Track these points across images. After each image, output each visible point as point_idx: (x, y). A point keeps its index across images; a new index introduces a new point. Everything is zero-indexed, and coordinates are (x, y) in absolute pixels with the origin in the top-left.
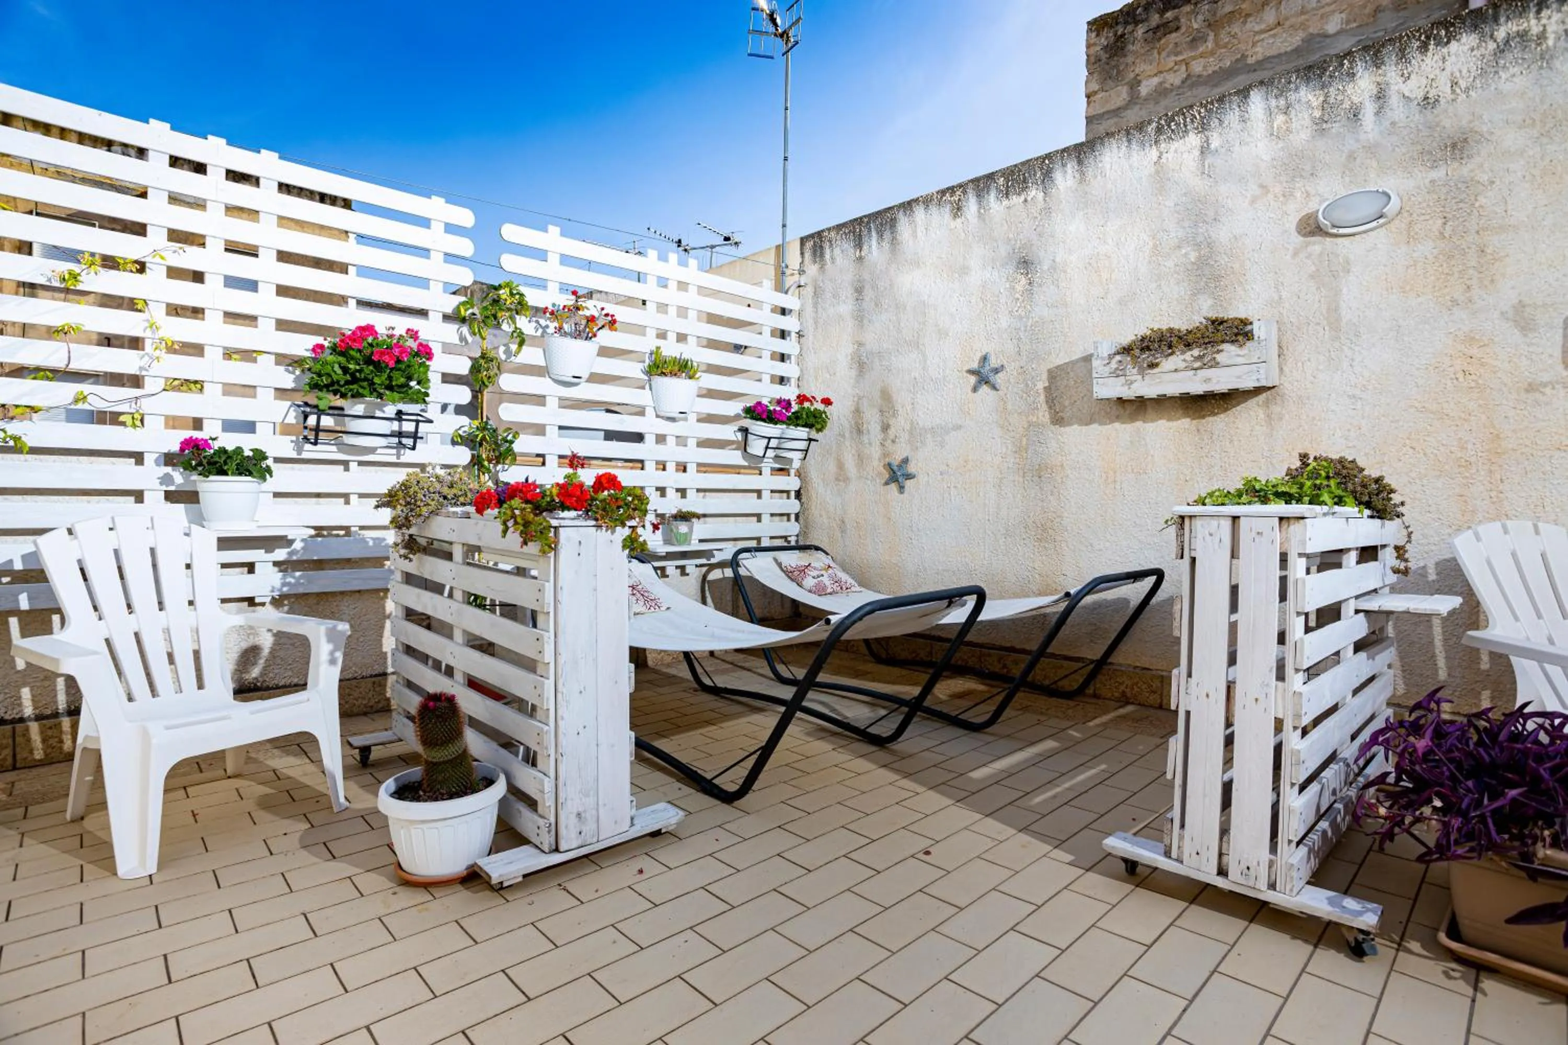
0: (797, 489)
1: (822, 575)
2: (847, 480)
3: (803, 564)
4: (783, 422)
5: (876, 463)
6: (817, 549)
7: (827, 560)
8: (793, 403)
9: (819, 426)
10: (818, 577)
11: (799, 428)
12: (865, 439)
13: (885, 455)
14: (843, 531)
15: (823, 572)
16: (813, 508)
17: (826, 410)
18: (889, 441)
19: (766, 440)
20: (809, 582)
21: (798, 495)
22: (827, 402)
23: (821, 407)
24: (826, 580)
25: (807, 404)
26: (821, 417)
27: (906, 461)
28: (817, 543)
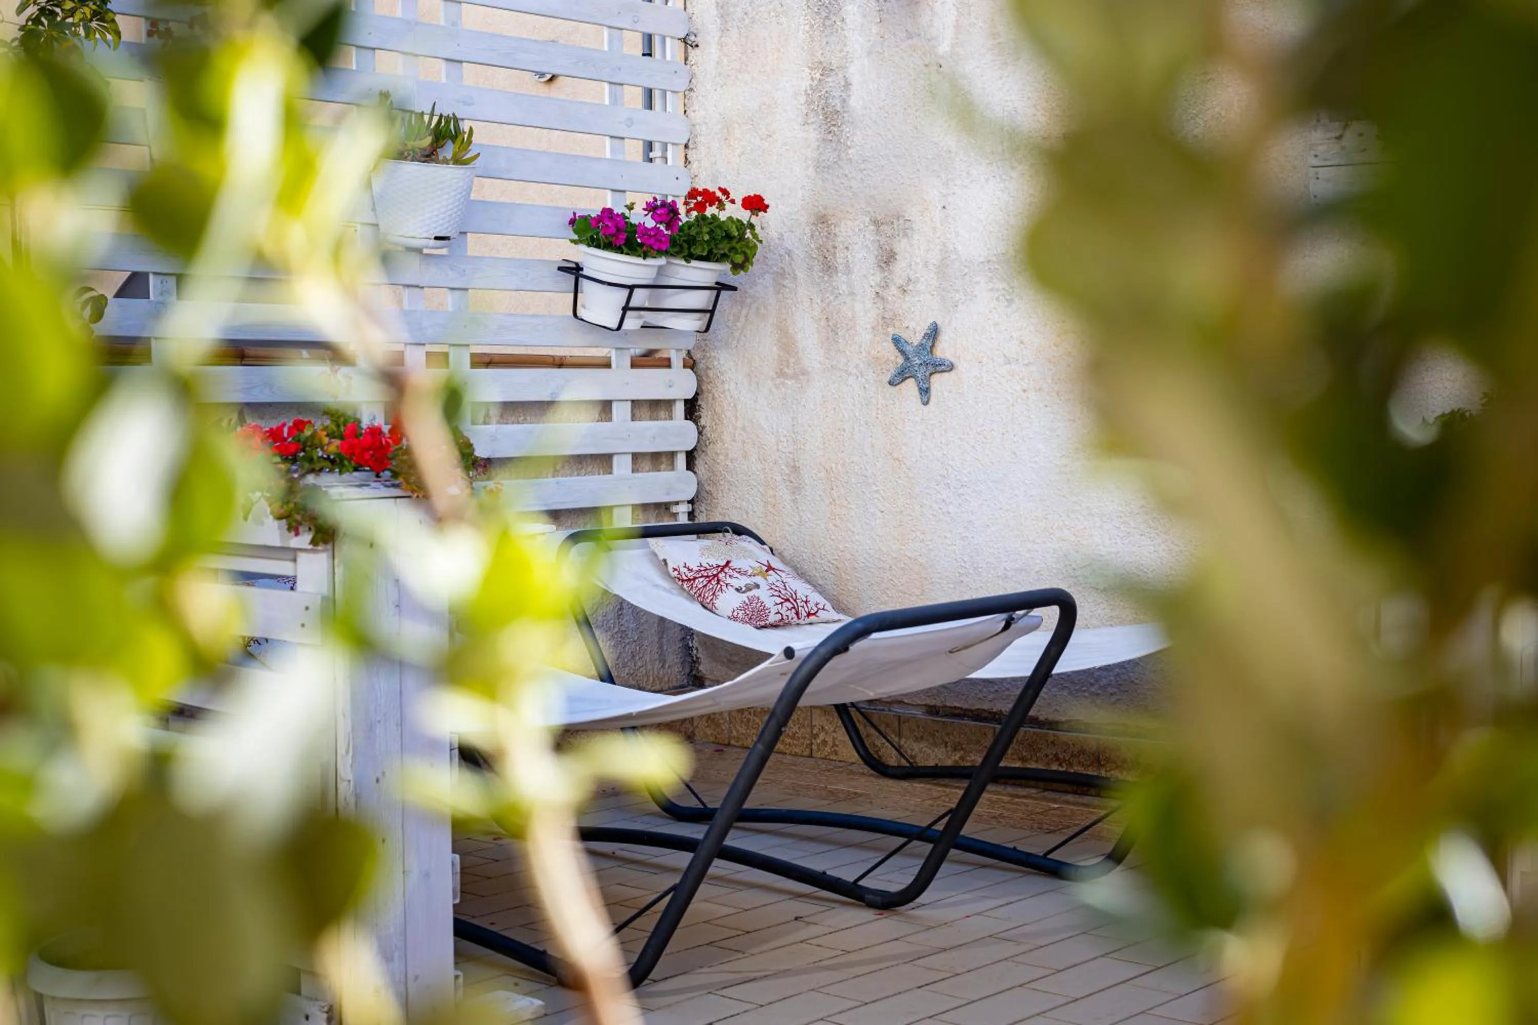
0: (690, 396)
1: (757, 586)
2: (802, 374)
3: (713, 562)
4: (661, 252)
5: (865, 336)
6: (739, 530)
7: (764, 556)
8: (682, 209)
9: (739, 259)
10: (749, 589)
11: (694, 263)
12: (841, 280)
13: (886, 320)
14: (796, 490)
15: (759, 580)
16: (726, 437)
17: (754, 220)
18: (893, 290)
19: (626, 292)
20: (728, 600)
21: (692, 408)
22: (755, 204)
23: (744, 215)
24: (764, 595)
25: (710, 211)
26: (741, 238)
27: (934, 333)
28: (736, 519)
